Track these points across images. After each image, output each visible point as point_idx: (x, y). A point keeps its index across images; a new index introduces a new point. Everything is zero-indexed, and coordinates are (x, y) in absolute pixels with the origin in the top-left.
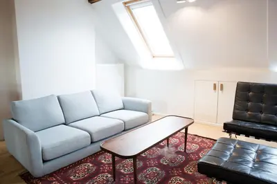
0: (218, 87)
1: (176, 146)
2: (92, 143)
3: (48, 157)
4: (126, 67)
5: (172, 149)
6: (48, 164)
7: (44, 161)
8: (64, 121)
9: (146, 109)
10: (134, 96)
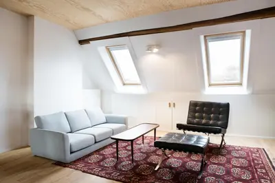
0: (172, 105)
1: (149, 144)
2: (96, 142)
3: (74, 150)
4: (102, 92)
5: (146, 145)
6: (73, 154)
7: (71, 153)
8: (70, 131)
9: (124, 121)
10: (111, 113)
